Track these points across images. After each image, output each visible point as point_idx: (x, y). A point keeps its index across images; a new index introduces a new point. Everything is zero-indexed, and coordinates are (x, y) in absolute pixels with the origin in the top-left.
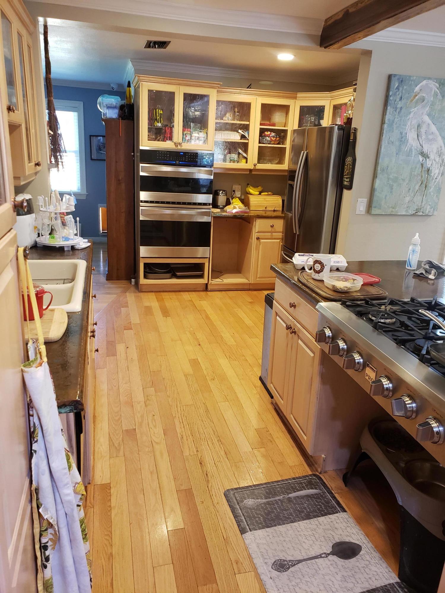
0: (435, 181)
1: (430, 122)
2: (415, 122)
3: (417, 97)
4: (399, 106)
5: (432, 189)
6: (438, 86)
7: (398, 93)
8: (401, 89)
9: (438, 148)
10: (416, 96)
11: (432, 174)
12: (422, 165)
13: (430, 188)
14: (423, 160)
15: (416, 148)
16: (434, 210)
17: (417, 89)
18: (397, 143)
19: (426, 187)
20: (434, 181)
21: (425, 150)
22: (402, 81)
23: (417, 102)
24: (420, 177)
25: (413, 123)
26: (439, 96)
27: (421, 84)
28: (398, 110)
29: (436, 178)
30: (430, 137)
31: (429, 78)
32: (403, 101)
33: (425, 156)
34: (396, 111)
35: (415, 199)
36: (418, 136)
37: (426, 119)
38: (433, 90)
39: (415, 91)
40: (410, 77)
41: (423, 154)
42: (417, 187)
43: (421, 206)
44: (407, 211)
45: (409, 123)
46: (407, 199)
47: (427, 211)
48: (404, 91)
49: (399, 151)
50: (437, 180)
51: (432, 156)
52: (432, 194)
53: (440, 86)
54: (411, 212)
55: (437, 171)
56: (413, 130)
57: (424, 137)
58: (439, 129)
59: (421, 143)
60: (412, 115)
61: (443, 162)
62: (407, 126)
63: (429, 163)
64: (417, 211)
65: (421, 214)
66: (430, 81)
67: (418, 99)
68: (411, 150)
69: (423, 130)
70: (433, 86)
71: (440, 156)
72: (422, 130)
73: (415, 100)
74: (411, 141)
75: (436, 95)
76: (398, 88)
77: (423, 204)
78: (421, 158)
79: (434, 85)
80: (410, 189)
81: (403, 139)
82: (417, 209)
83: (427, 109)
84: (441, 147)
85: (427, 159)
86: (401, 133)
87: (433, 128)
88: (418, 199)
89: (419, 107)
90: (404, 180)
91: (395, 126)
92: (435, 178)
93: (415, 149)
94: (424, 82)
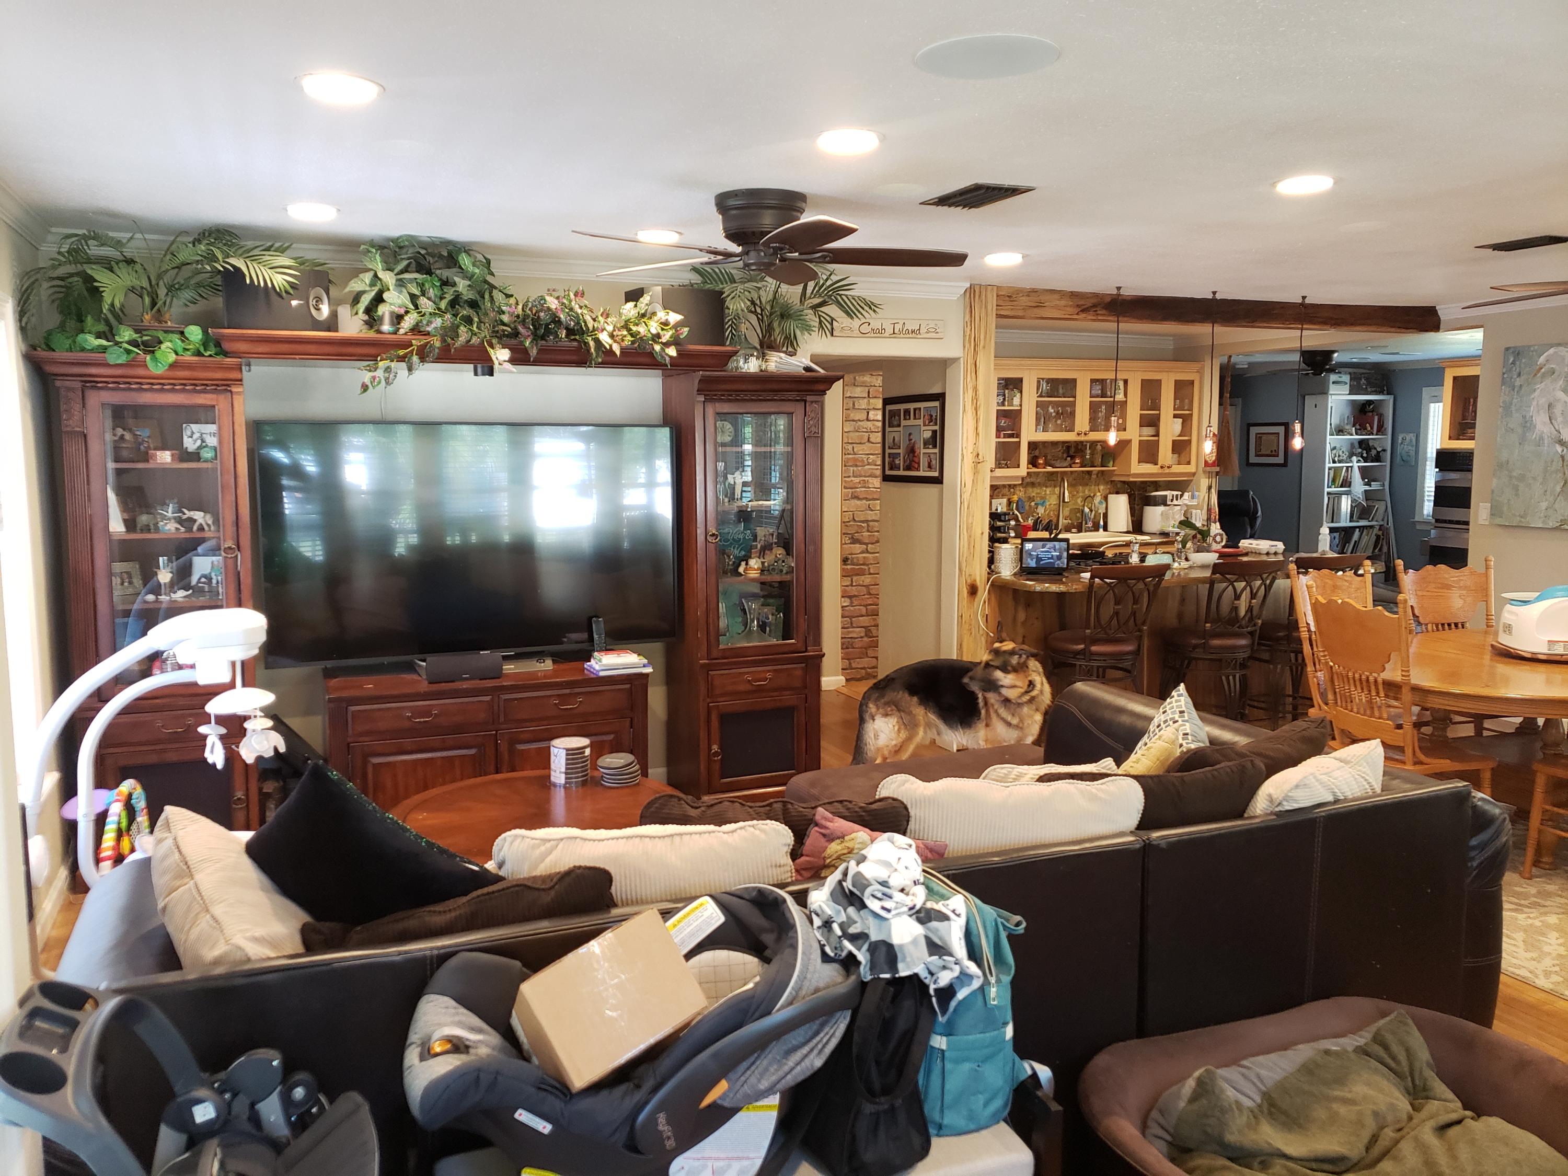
2: (1543, 401)
3: (1543, 370)
4: (1518, 383)
7: (1515, 368)
8: (1518, 363)
10: (1542, 368)
12: (1563, 457)
14: (1563, 451)
15: (1549, 435)
17: (1542, 359)
18: (1520, 430)
21: (1565, 435)
22: (1518, 354)
23: (1544, 376)
24: (1560, 475)
25: (1540, 402)
27: (1545, 354)
28: (1517, 389)
31: (1559, 345)
32: (1522, 378)
34: (1514, 391)
35: (1557, 506)
36: (1550, 419)
37: (1561, 395)
38: (1567, 360)
39: (1539, 363)
40: (1529, 347)
41: (1561, 443)
42: (1558, 489)
44: (1543, 522)
45: (1534, 403)
46: (1544, 505)
48: (1522, 366)
49: (1523, 440)
54: (1551, 524)
56: (1541, 412)
57: (1560, 419)
59: (1557, 428)
60: (1537, 393)
62: (1532, 408)
64: (1563, 522)
66: (1561, 348)
67: (1544, 373)
68: (1541, 438)
69: (1558, 411)
70: (1566, 353)
72: (1555, 411)
73: (1540, 374)
74: (1540, 427)
76: (1514, 362)
78: (1560, 449)
79: (1567, 351)
80: (1546, 494)
81: (1527, 425)
82: (1561, 521)
83: (1561, 382)
88: (1562, 506)
89: (1548, 381)
90: (1534, 479)
91: (1513, 408)
94: (1552, 351)
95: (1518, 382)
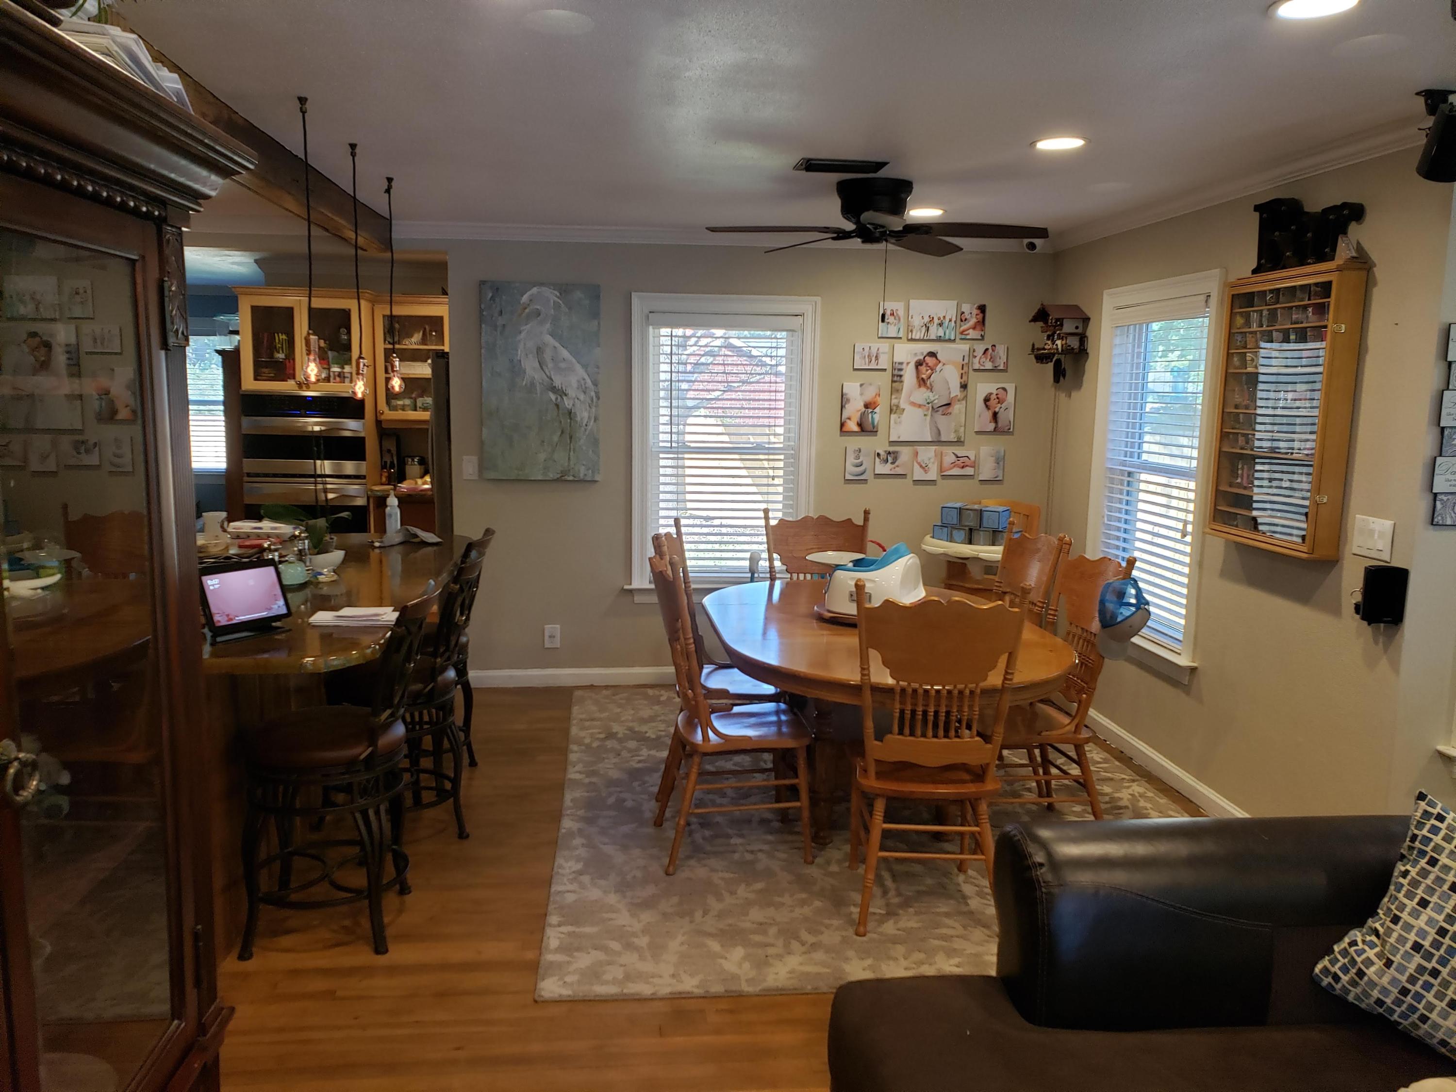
0: (586, 430)
1: (557, 345)
2: (531, 344)
3: (527, 311)
5: (582, 441)
6: (558, 294)
7: (494, 306)
8: (497, 300)
9: (578, 381)
10: (525, 308)
11: (578, 419)
12: (557, 406)
13: (580, 440)
14: (557, 399)
15: (541, 381)
16: (593, 472)
17: (525, 298)
18: (508, 375)
19: (571, 438)
20: (583, 429)
21: (557, 382)
22: (497, 289)
25: (528, 346)
26: (564, 308)
27: (529, 293)
28: (499, 329)
29: (586, 425)
30: (563, 365)
32: (506, 317)
33: (562, 393)
34: (496, 330)
35: (556, 456)
36: (540, 364)
37: (549, 339)
38: (552, 302)
39: (522, 302)
40: (510, 283)
41: (554, 389)
42: (556, 438)
43: (569, 465)
44: (555, 473)
45: (521, 346)
46: (542, 456)
47: (582, 475)
48: (503, 304)
50: (589, 428)
51: (571, 393)
52: (584, 448)
53: (560, 294)
54: (551, 476)
55: (586, 415)
56: (530, 356)
57: (550, 365)
58: (575, 354)
59: (548, 374)
60: (523, 335)
61: (592, 401)
62: (519, 351)
63: (567, 403)
64: (564, 473)
65: (571, 478)
66: (544, 289)
69: (548, 355)
70: (551, 295)
71: (585, 393)
72: (545, 356)
73: (524, 315)
74: (529, 372)
75: (557, 306)
76: (492, 298)
77: (572, 463)
78: (553, 397)
79: (551, 293)
80: (543, 442)
82: (562, 472)
84: (584, 379)
85: (565, 398)
86: (511, 361)
87: (565, 353)
88: (560, 456)
89: (534, 323)
91: (498, 350)
92: (584, 424)
93: (540, 383)
94: (535, 290)
95: (500, 321)
